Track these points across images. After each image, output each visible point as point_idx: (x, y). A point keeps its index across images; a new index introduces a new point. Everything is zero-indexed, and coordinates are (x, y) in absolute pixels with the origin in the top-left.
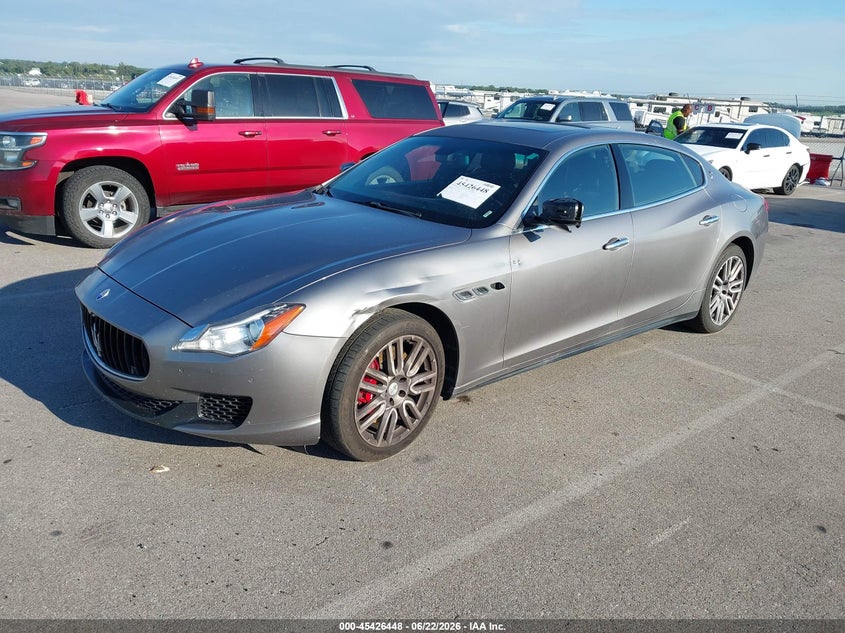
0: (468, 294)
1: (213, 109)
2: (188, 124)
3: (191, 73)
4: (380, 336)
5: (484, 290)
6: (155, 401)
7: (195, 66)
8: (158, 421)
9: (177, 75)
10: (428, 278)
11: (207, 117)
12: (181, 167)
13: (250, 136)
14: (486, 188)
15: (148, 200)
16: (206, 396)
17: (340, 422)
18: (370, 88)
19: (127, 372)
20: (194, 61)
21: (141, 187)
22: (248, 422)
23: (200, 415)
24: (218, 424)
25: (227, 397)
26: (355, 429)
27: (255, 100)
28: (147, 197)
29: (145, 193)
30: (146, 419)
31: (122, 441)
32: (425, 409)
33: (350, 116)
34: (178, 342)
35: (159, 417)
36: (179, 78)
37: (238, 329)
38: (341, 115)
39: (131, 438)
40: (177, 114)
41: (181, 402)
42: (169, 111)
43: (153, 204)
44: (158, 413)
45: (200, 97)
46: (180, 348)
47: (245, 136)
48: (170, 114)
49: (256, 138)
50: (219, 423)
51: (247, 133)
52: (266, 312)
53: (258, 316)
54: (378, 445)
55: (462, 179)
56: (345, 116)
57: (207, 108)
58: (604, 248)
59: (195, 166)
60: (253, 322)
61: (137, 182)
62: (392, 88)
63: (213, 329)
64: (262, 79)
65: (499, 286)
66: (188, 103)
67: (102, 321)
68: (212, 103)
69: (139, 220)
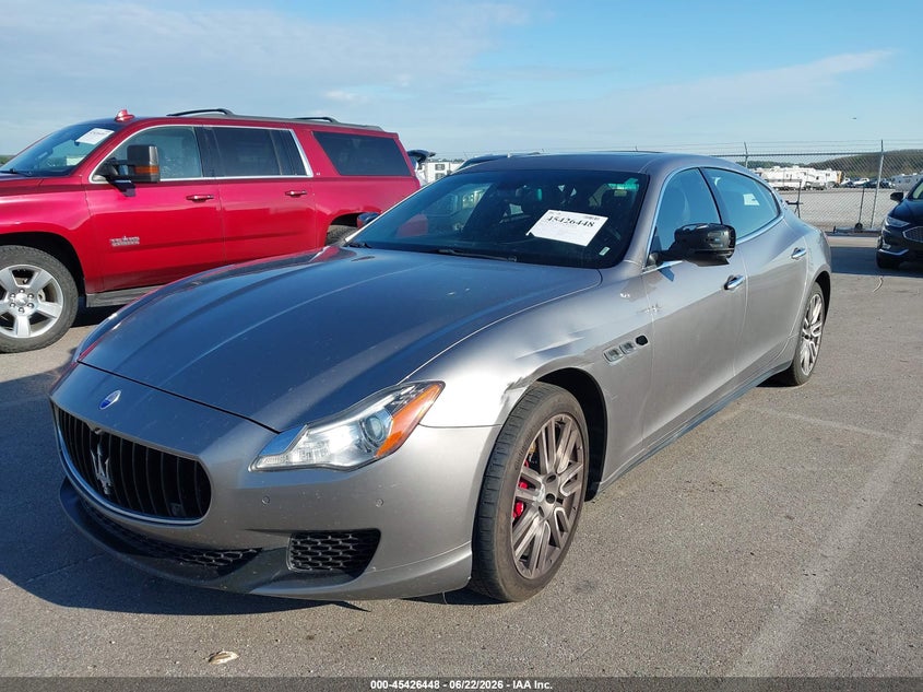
0: (615, 352)
1: (157, 168)
2: (122, 188)
3: (120, 128)
4: (533, 419)
5: (629, 346)
6: (213, 552)
7: (122, 119)
8: (224, 584)
9: (104, 131)
10: (577, 334)
11: (149, 177)
12: (117, 243)
13: (199, 200)
14: (590, 221)
15: (75, 287)
16: (300, 535)
17: (495, 550)
18: (335, 141)
19: (165, 514)
20: (121, 115)
21: (64, 269)
22: (372, 568)
23: (291, 567)
24: (320, 577)
25: (336, 534)
26: (511, 557)
27: (202, 158)
28: (73, 282)
29: (71, 278)
30: (205, 584)
31: (144, 621)
32: (572, 516)
33: (314, 173)
34: (258, 459)
35: (226, 577)
36: (106, 133)
37: (348, 429)
38: (305, 173)
39: (158, 613)
40: (108, 177)
41: (259, 550)
42: (96, 173)
43: (81, 292)
44: (223, 572)
45: (138, 154)
46: (261, 466)
47: (194, 200)
48: (98, 177)
49: (207, 204)
50: (323, 575)
51: (196, 197)
52: (389, 399)
53: (379, 406)
54: (532, 577)
55: (550, 213)
56: (310, 173)
57: (148, 166)
58: (726, 287)
59: (135, 241)
60: (374, 416)
61: (59, 264)
62: (359, 140)
63: (313, 432)
64: (209, 132)
65: (642, 340)
66: (123, 163)
67: (116, 439)
68: (155, 161)
69: (64, 312)
